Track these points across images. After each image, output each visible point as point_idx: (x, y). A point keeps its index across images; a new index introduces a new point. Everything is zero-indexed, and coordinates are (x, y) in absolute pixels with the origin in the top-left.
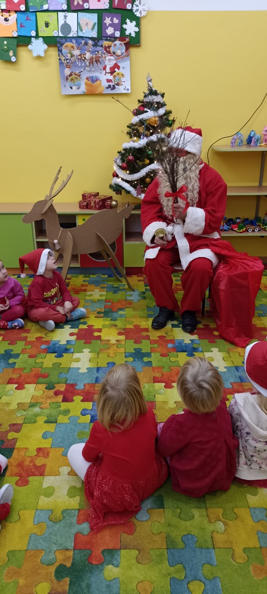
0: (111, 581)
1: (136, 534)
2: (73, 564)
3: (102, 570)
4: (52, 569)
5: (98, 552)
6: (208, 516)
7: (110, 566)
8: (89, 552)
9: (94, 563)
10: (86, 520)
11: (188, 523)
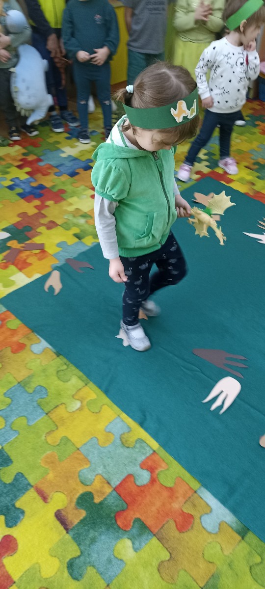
0: (116, 558)
1: (182, 535)
2: (101, 503)
3: (118, 538)
4: (81, 490)
5: (132, 515)
7: (129, 543)
8: (125, 505)
9: (119, 523)
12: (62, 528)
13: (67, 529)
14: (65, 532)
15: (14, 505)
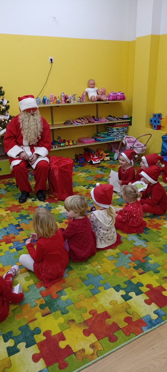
0: (66, 300)
1: (66, 282)
2: (46, 302)
3: (60, 299)
4: (38, 307)
5: (54, 294)
6: (92, 266)
7: (63, 296)
8: (50, 295)
9: (55, 298)
10: (41, 286)
11: (86, 271)
12: (49, 315)
13: (50, 313)
14: (51, 314)
15: (32, 331)
